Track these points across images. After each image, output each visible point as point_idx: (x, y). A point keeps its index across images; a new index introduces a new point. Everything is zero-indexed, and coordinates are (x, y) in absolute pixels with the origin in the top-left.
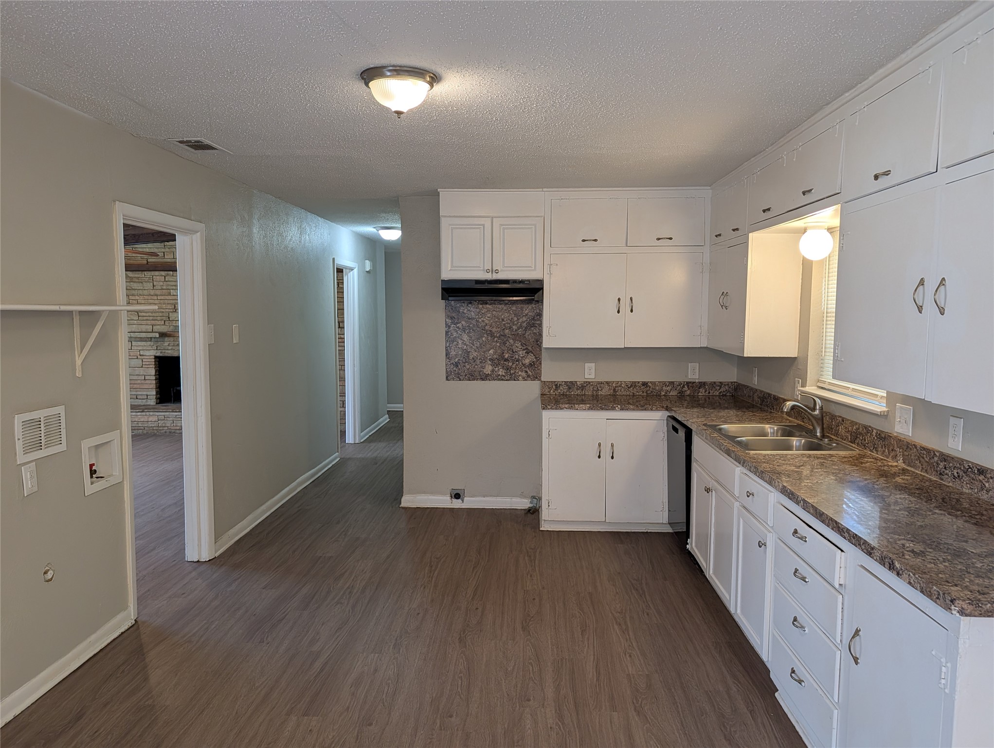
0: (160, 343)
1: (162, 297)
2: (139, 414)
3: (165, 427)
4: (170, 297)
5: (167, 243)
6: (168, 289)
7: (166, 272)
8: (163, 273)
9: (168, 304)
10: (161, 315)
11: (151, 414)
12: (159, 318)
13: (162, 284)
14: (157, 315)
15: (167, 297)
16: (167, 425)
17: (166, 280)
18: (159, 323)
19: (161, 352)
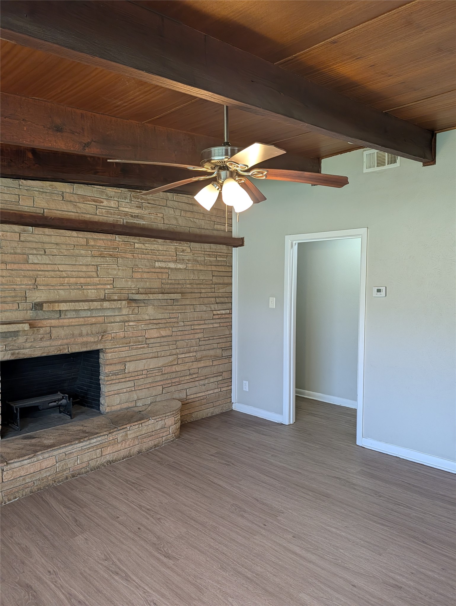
0: (10, 339)
1: (15, 267)
2: (26, 462)
3: (65, 470)
4: (27, 267)
5: (23, 181)
6: (24, 254)
7: (22, 227)
8: (16, 228)
9: (24, 276)
10: (13, 294)
11: (46, 455)
12: (9, 299)
13: (14, 244)
14: (7, 295)
15: (23, 267)
16: (69, 466)
17: (22, 239)
18: (8, 308)
19: (13, 354)
